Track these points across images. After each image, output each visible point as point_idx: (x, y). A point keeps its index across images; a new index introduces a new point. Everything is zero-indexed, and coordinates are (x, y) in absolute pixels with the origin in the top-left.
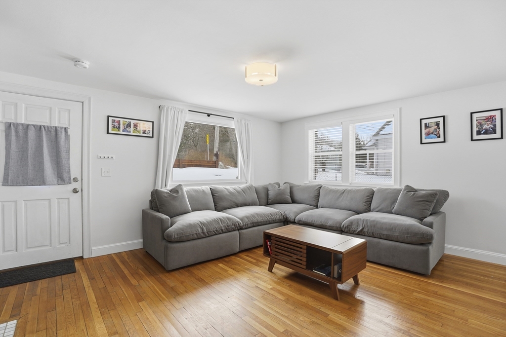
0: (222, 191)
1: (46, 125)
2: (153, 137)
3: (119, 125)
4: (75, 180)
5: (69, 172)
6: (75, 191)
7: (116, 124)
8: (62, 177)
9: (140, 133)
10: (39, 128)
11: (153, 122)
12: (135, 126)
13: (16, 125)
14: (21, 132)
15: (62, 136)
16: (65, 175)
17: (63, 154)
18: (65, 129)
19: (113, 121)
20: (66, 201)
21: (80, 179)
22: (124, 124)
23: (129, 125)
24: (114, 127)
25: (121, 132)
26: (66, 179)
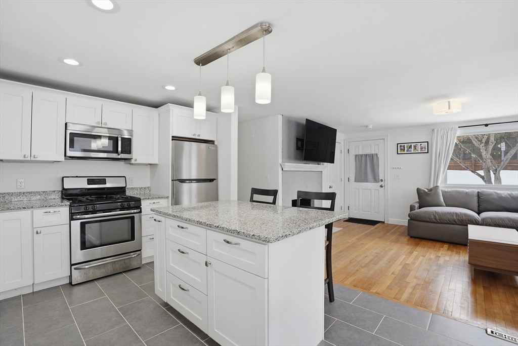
0: (491, 194)
1: (368, 153)
2: (428, 152)
3: (404, 148)
4: (382, 181)
5: (379, 176)
6: (381, 186)
7: (402, 148)
8: (376, 179)
9: (418, 151)
10: (366, 155)
11: (428, 142)
12: (415, 147)
13: (358, 155)
14: (360, 158)
15: (375, 158)
16: (377, 178)
17: (376, 168)
18: (377, 154)
19: (401, 146)
20: (378, 191)
21: (383, 180)
22: (407, 147)
23: (410, 147)
24: (401, 150)
25: (406, 152)
26: (378, 180)
